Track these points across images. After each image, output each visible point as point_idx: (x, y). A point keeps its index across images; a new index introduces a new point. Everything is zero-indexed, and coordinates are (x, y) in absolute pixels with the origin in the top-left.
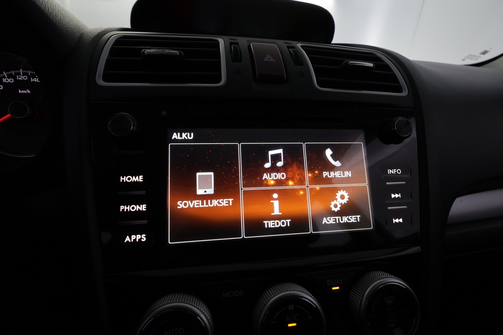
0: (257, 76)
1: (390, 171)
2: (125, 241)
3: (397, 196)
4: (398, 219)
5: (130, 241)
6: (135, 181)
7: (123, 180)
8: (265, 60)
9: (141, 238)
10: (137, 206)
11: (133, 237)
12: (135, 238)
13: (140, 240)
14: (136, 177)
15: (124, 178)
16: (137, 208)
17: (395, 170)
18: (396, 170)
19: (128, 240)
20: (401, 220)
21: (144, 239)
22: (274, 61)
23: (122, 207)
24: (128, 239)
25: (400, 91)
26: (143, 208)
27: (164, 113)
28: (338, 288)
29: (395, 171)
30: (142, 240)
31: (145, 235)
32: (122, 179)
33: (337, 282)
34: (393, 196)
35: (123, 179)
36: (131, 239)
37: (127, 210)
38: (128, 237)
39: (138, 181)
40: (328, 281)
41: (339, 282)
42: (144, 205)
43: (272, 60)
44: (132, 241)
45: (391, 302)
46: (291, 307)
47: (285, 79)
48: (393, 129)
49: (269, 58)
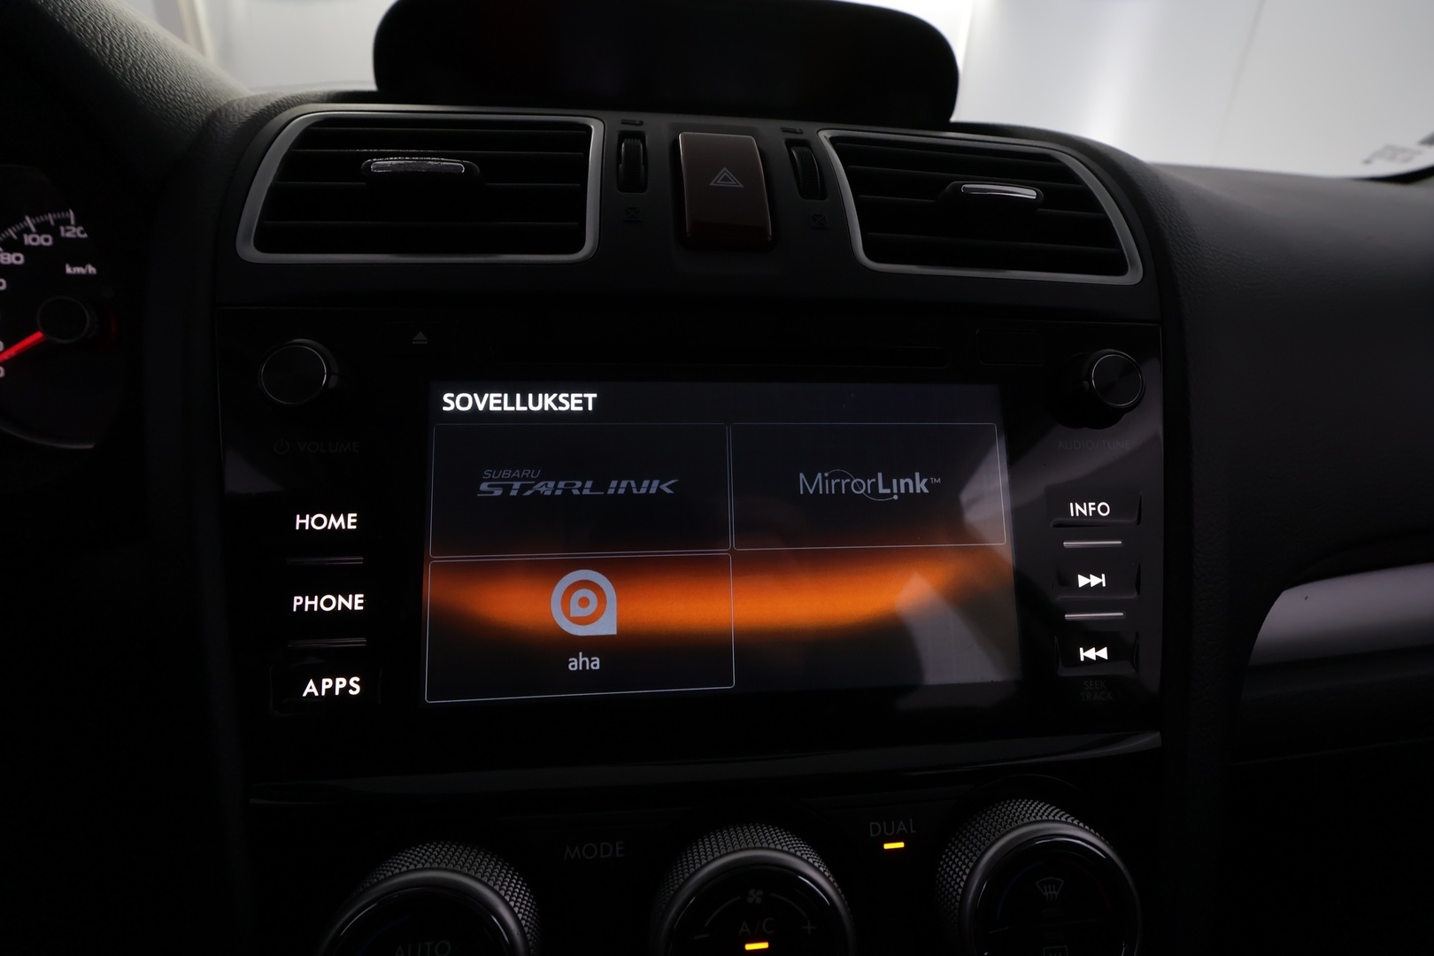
0: (688, 231)
1: (1078, 506)
2: (305, 695)
3: (1094, 581)
4: (1093, 649)
5: (316, 694)
6: (337, 526)
7: (302, 525)
8: (712, 184)
9: (348, 687)
10: (340, 597)
11: (327, 683)
12: (330, 686)
13: (345, 691)
14: (337, 519)
15: (305, 519)
16: (339, 602)
17: (1090, 504)
18: (1096, 506)
19: (311, 691)
20: (1103, 653)
21: (356, 690)
22: (741, 186)
23: (297, 601)
24: (311, 688)
25: (1119, 267)
26: (356, 602)
27: (420, 338)
28: (901, 845)
29: (1091, 509)
30: (351, 692)
31: (357, 679)
32: (299, 521)
33: (899, 829)
34: (1082, 581)
35: (303, 521)
36: (319, 687)
37: (311, 607)
38: (311, 683)
39: (344, 527)
40: (871, 824)
41: (904, 828)
42: (357, 596)
43: (735, 183)
44: (323, 694)
45: (1056, 894)
46: (755, 896)
47: (770, 239)
48: (1086, 383)
49: (726, 179)
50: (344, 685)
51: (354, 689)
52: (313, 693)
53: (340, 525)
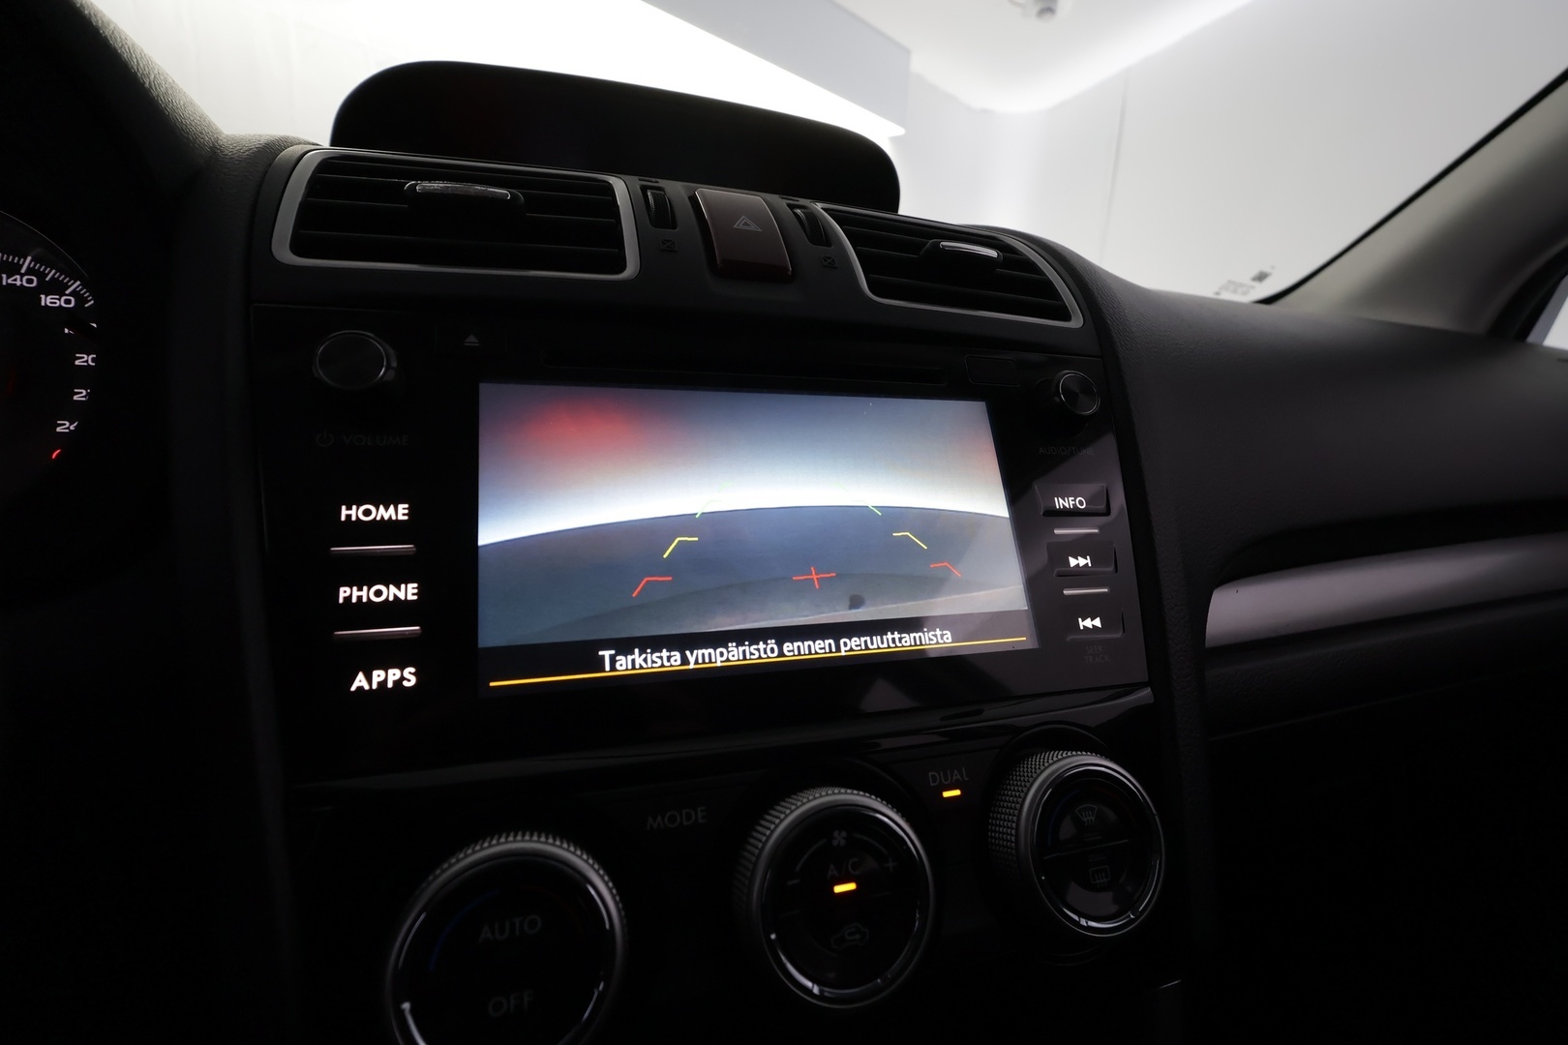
0: (718, 262)
1: (1061, 501)
2: (353, 688)
3: (1082, 562)
4: (1089, 619)
5: (367, 687)
6: (386, 518)
7: (349, 517)
8: (735, 226)
9: (403, 678)
10: (391, 587)
11: (378, 676)
12: (382, 678)
13: (398, 683)
14: (387, 509)
15: (351, 509)
16: (391, 592)
17: (1070, 499)
18: (1075, 500)
19: (360, 684)
20: (1097, 622)
21: (411, 681)
22: (760, 230)
23: (344, 592)
24: (360, 681)
25: (1067, 317)
26: (409, 592)
27: (472, 340)
28: (957, 792)
29: (1071, 503)
30: (406, 684)
31: (413, 670)
32: (344, 512)
33: (955, 777)
34: (1073, 562)
35: (349, 512)
36: (369, 680)
37: (360, 598)
38: (361, 676)
39: (394, 518)
40: (930, 774)
41: (959, 777)
42: (410, 586)
43: (753, 227)
44: (374, 686)
45: (1093, 819)
46: (839, 838)
47: (790, 273)
48: (1057, 399)
49: (746, 224)
50: (398, 677)
51: (409, 681)
52: (362, 687)
53: (390, 517)
